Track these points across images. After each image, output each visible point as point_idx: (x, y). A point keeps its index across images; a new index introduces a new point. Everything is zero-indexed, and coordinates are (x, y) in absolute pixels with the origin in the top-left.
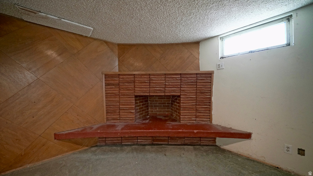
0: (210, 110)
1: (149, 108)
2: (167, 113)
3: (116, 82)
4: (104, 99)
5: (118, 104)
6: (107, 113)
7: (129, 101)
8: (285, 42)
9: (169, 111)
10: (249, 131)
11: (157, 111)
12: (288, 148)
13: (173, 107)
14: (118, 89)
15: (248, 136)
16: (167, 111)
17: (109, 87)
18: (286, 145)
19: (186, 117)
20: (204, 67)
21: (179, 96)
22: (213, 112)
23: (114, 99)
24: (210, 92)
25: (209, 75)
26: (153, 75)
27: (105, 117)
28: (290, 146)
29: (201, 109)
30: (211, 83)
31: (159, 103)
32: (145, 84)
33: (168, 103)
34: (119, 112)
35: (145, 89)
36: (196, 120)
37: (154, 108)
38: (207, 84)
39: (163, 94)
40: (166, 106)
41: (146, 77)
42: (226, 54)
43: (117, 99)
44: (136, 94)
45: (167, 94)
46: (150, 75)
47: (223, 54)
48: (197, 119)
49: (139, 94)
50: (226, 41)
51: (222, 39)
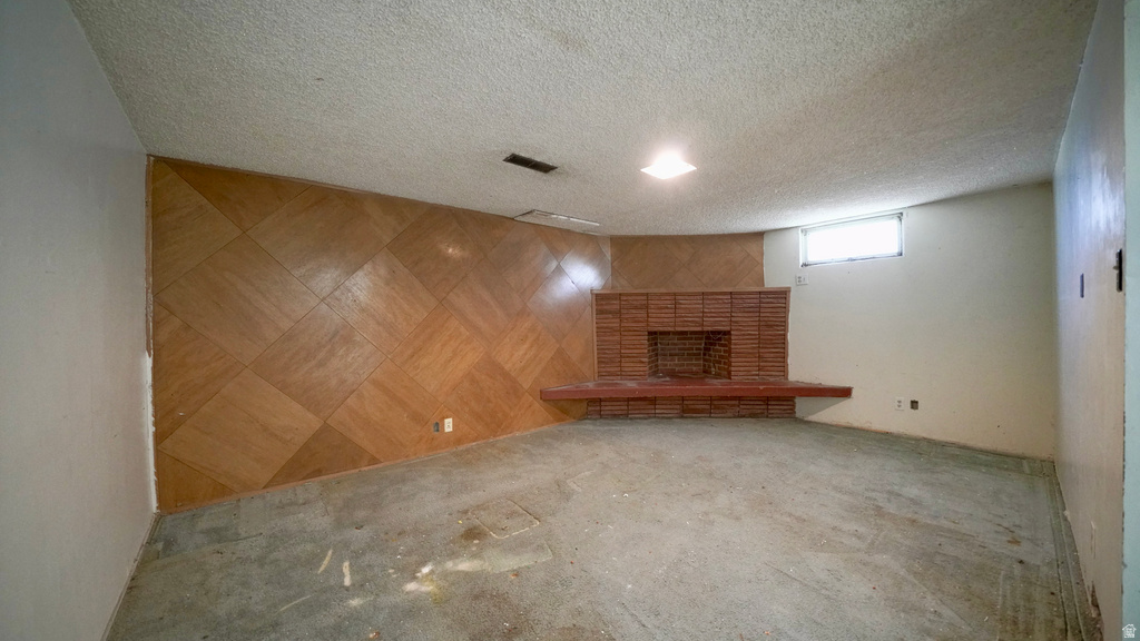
0: (783, 356)
1: (660, 358)
2: (694, 369)
3: (615, 307)
4: (595, 338)
5: (618, 347)
6: (599, 362)
7: (636, 342)
8: (896, 250)
9: (699, 365)
10: (846, 384)
11: (676, 365)
12: (900, 402)
13: (710, 355)
14: (618, 320)
15: (845, 393)
16: (695, 365)
17: (602, 316)
18: (898, 398)
19: (742, 369)
20: (772, 281)
21: (728, 333)
22: (789, 361)
23: (611, 338)
24: (784, 324)
25: (782, 295)
26: (681, 294)
27: (596, 371)
28: (902, 399)
29: (767, 355)
30: (786, 309)
31: (679, 349)
32: (667, 311)
33: (697, 349)
34: (620, 362)
35: (666, 320)
36: (758, 375)
37: (669, 358)
38: (778, 310)
39: (699, 329)
40: (695, 354)
41: (668, 298)
42: (811, 259)
43: (617, 338)
44: (650, 329)
45: (706, 329)
46: (675, 294)
47: (806, 258)
48: (762, 373)
49: (656, 329)
50: (811, 235)
51: (805, 231)
